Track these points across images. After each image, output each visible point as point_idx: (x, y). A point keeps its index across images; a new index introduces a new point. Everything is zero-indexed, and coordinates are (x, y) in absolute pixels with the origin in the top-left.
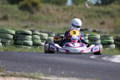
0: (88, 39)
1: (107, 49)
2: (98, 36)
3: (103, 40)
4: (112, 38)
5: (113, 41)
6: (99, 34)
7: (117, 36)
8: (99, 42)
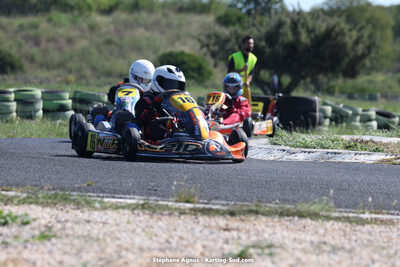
0: (15, 100)
1: (58, 122)
2: (38, 93)
3: (52, 100)
4: (67, 95)
5: (69, 102)
6: (38, 88)
7: (76, 92)
8: (40, 105)
